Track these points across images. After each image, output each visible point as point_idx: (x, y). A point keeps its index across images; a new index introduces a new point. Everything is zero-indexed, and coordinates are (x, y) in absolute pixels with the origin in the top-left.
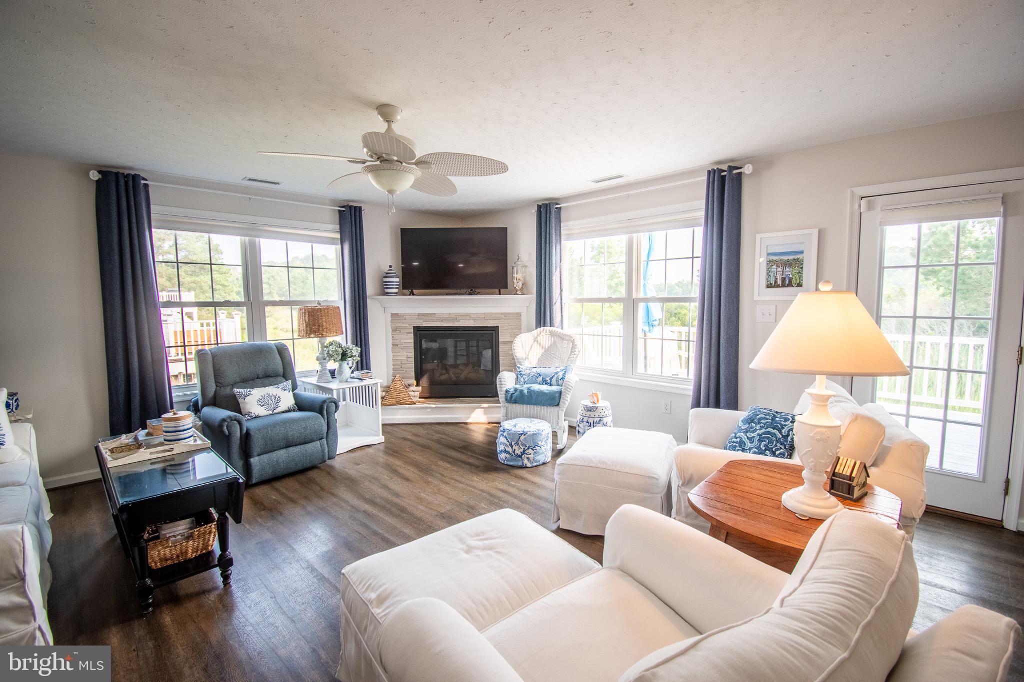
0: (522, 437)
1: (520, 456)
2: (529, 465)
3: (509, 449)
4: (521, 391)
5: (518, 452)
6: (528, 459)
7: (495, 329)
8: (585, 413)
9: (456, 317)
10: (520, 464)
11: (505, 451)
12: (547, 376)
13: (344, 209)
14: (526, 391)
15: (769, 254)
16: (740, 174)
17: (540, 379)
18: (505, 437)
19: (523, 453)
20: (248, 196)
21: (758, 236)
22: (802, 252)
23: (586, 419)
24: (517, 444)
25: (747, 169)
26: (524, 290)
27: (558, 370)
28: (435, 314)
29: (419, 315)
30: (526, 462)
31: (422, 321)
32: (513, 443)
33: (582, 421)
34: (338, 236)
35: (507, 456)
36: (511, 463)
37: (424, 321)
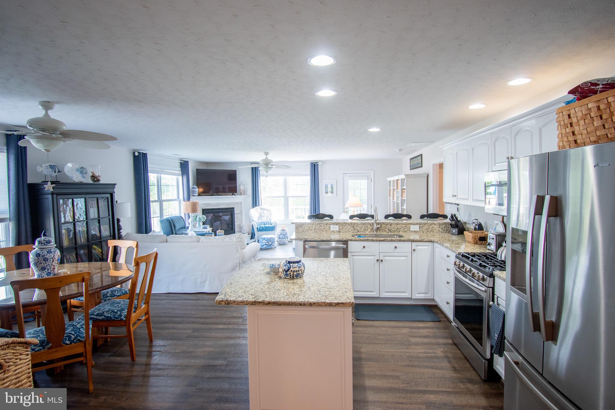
0: (272, 239)
1: (271, 245)
2: (273, 247)
3: (267, 244)
4: (263, 227)
5: (270, 244)
6: (273, 245)
7: (233, 208)
8: (282, 232)
9: (219, 205)
10: (271, 247)
11: (266, 244)
12: (265, 223)
13: (183, 162)
14: (264, 227)
15: (326, 185)
16: (318, 164)
17: (263, 224)
18: (266, 240)
19: (272, 244)
20: (162, 158)
21: (323, 180)
22: (333, 185)
23: (282, 234)
24: (270, 241)
25: (320, 164)
26: (245, 193)
27: (268, 220)
28: (210, 203)
29: (204, 204)
30: (272, 247)
31: (205, 206)
32: (269, 241)
33: (281, 234)
34: (180, 172)
35: (267, 246)
36: (268, 248)
37: (206, 206)
